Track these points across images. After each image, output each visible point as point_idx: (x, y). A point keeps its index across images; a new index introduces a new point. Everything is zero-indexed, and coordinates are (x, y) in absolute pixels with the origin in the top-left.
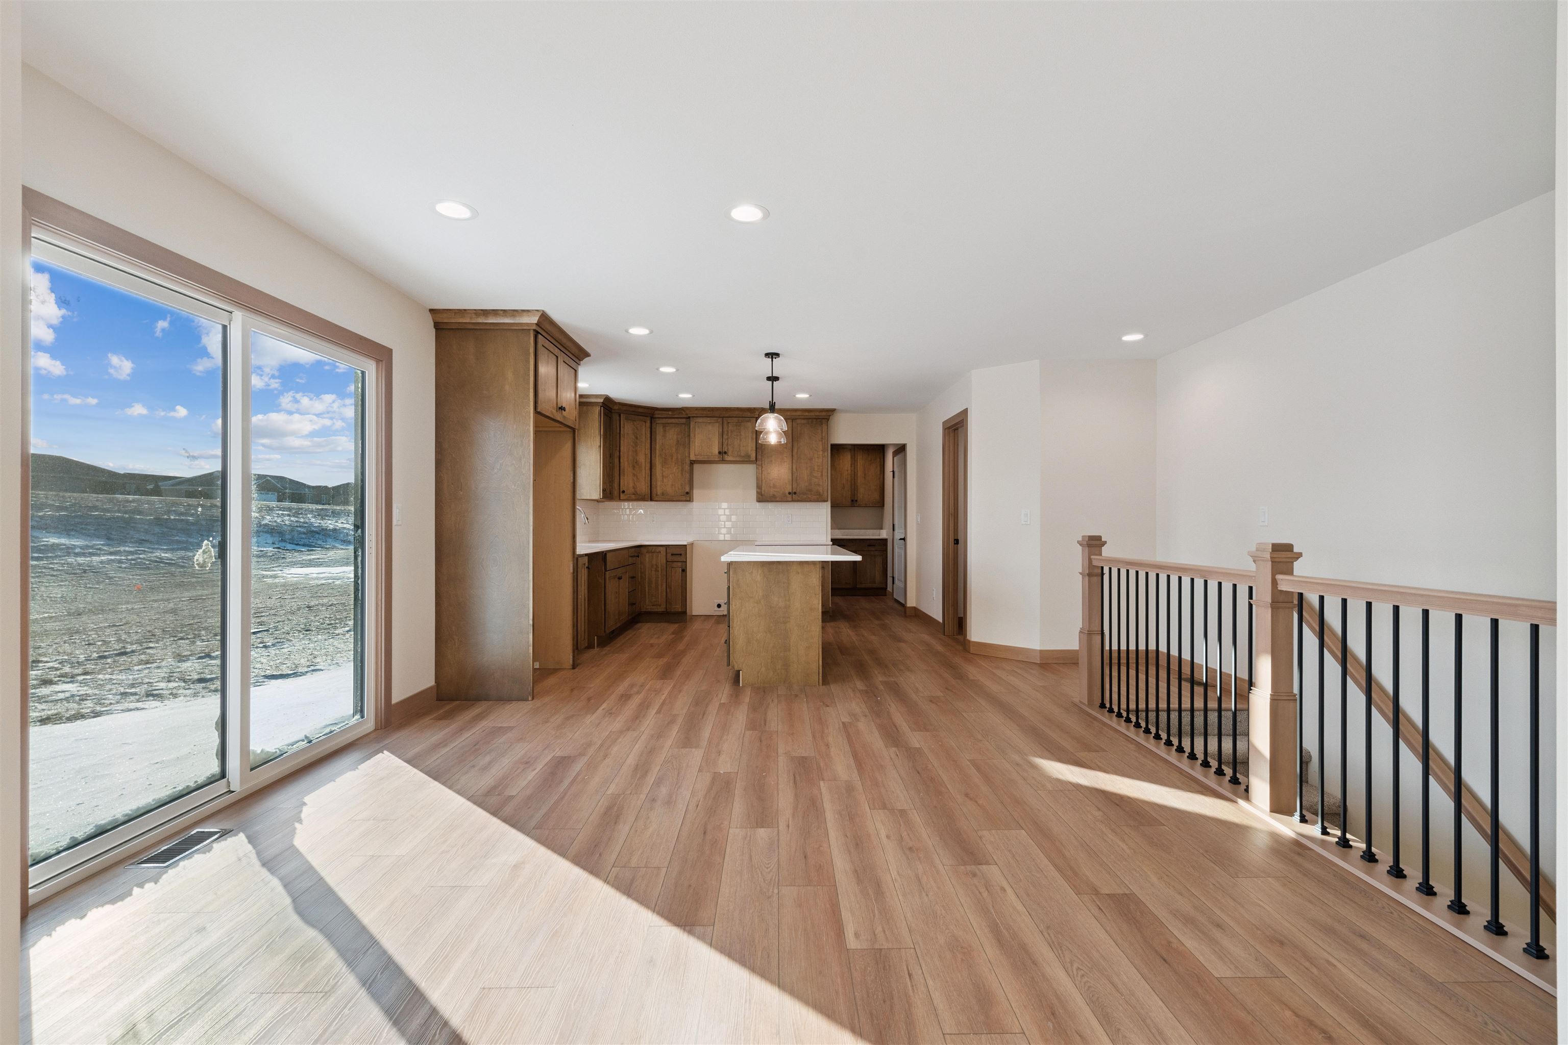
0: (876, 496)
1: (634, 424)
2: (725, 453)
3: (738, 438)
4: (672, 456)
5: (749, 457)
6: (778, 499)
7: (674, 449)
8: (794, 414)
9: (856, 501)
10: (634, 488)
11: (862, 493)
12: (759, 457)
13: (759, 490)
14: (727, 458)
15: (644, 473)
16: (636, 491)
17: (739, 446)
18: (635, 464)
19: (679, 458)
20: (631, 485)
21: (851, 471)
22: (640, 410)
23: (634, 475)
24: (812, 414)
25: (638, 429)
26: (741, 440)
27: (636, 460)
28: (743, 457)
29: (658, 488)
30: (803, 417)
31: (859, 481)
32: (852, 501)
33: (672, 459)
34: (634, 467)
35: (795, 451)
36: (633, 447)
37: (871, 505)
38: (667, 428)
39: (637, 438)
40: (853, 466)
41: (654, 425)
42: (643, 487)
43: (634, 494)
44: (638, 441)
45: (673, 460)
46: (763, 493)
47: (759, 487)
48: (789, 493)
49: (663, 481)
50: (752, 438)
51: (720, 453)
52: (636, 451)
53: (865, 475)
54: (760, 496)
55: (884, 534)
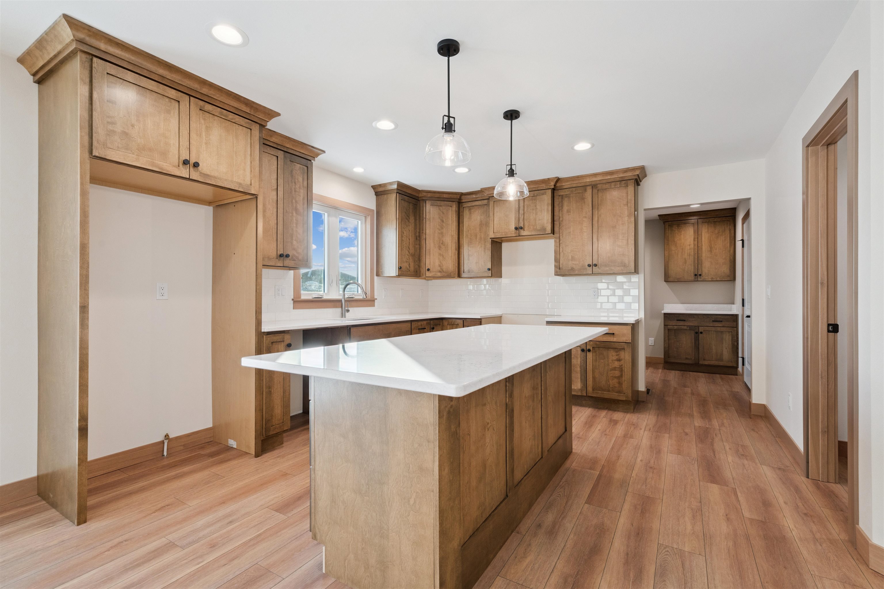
0: (725, 269)
1: (440, 209)
2: (521, 228)
3: (534, 211)
4: (476, 236)
5: (545, 230)
6: (577, 272)
7: (478, 229)
8: (594, 179)
9: (700, 275)
10: (440, 266)
11: (707, 267)
12: (556, 229)
13: (557, 264)
14: (523, 233)
15: (451, 252)
16: (442, 269)
17: (535, 220)
18: (441, 245)
19: (482, 237)
20: (437, 263)
21: (694, 245)
22: (445, 196)
23: (440, 254)
24: (615, 176)
25: (443, 213)
26: (536, 214)
27: (443, 241)
28: (539, 230)
29: (465, 266)
30: (604, 182)
31: (704, 255)
32: (696, 275)
33: (476, 238)
34: (440, 248)
35: (595, 219)
36: (439, 230)
37: (718, 279)
38: (472, 210)
39: (443, 221)
40: (696, 240)
41: (461, 209)
42: (450, 265)
43: (440, 272)
44: (444, 225)
45: (478, 240)
46: (561, 266)
47: (557, 260)
48: (589, 266)
49: (469, 259)
50: (548, 210)
51: (516, 229)
52: (442, 233)
53: (711, 248)
54: (558, 270)
55: (735, 309)
